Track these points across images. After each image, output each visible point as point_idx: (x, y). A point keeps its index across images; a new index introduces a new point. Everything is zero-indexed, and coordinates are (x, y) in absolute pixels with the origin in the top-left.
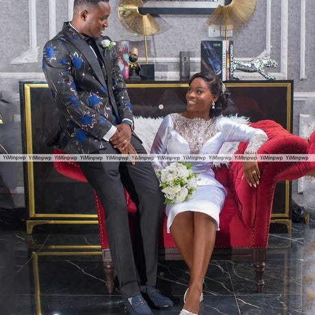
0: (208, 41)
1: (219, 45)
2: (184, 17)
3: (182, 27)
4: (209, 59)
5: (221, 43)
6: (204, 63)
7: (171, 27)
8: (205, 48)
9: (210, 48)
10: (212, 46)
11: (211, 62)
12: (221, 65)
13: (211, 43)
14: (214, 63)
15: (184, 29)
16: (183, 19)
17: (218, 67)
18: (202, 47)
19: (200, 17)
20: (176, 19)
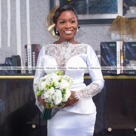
0: (105, 42)
1: (114, 45)
2: (94, 26)
3: (92, 33)
4: (107, 56)
5: (115, 43)
6: (103, 60)
7: (84, 33)
8: (104, 47)
9: (107, 48)
10: (108, 46)
11: (108, 59)
12: (116, 62)
13: (108, 43)
14: (110, 60)
15: (94, 35)
16: (93, 28)
17: (114, 63)
18: (101, 47)
19: (105, 25)
20: (88, 27)
